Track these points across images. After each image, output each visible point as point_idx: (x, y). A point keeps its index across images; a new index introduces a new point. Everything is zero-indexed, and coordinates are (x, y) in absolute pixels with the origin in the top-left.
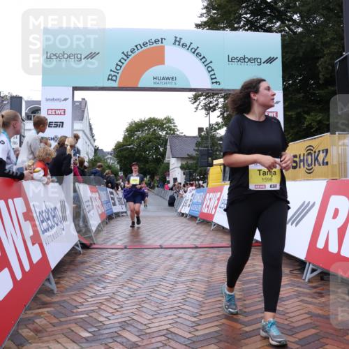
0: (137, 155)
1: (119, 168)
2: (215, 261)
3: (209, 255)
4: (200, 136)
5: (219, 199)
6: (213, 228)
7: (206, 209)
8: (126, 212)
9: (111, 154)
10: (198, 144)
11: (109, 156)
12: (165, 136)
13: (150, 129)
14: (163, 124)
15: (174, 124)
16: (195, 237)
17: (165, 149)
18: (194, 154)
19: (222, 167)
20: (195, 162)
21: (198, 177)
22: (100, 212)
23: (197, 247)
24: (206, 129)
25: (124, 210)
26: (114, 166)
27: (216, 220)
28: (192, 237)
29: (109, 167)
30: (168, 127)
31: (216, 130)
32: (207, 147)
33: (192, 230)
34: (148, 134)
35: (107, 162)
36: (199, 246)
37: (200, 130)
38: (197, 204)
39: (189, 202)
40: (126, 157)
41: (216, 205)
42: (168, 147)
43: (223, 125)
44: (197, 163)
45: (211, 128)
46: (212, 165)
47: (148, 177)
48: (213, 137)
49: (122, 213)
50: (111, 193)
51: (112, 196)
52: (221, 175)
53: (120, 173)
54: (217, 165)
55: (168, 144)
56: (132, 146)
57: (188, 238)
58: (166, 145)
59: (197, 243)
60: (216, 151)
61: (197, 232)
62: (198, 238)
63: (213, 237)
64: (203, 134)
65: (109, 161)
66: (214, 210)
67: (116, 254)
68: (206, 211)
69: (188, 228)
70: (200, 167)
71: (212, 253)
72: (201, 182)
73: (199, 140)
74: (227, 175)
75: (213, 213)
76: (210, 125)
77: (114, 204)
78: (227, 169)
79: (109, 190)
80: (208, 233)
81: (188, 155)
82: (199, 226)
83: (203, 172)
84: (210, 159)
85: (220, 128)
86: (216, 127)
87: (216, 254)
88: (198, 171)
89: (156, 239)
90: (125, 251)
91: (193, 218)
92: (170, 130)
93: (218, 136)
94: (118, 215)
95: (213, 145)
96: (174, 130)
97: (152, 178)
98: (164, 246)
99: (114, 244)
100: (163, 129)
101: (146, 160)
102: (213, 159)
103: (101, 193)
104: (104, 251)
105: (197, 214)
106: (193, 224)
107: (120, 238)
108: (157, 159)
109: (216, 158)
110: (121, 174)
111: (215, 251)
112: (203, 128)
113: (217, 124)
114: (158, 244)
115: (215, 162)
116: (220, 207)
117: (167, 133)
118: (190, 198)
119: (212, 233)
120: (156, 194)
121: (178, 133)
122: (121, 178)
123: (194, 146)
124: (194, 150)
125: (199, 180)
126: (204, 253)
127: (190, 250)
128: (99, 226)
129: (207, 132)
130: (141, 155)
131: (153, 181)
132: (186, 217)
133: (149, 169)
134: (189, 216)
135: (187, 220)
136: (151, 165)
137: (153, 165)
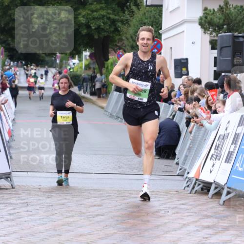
39: (228, 146)
47: (86, 54)
97: (101, 59)
118: (232, 131)
120: (111, 116)
131: (104, 70)
132: (218, 194)
133: (88, 26)
134: (228, 193)
135: (222, 208)
136: (96, 11)
137: (103, 13)
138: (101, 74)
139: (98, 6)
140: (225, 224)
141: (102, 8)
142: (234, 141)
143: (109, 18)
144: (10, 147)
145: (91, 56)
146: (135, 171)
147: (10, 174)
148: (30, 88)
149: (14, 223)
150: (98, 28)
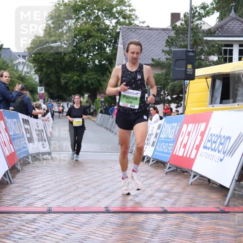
0: (67, 58)
1: (37, 80)
2: (195, 234)
3: (184, 225)
4: (174, 27)
5: (203, 134)
6: (192, 180)
7: (182, 150)
8: (49, 154)
9: (24, 57)
10: (170, 42)
11: (21, 60)
12: (115, 27)
13: (90, 15)
14: (112, 7)
15: (129, 6)
16: (161, 195)
17: (115, 49)
18: (163, 58)
19: (210, 80)
20: (164, 71)
21: (169, 98)
22: (8, 154)
23: (165, 212)
24: (185, 16)
25: (47, 149)
26: (31, 78)
27: (197, 168)
28: (158, 194)
29: (22, 79)
30: (120, 12)
31: (201, 17)
32: (186, 47)
33: (158, 184)
34: (86, 23)
35: (17, 71)
36: (169, 210)
37: (175, 17)
38: (167, 141)
39: (152, 139)
40: (49, 63)
41: (197, 143)
42: (120, 46)
43: (214, 9)
44: (167, 74)
45: (193, 14)
46: (192, 77)
47: (86, 96)
48: (196, 30)
49: (44, 154)
50: (26, 122)
51: (27, 126)
52: (207, 94)
53: (39, 88)
54: (200, 77)
55: (120, 40)
56: (58, 44)
57: (151, 196)
58: (116, 42)
59: (167, 205)
60: (201, 54)
61: (165, 187)
62: (167, 197)
63: (192, 196)
64: (178, 24)
65: (20, 68)
66: (194, 151)
67: (34, 221)
68: (181, 154)
69: (151, 181)
70: (173, 80)
71: (191, 222)
72: (173, 106)
73: (172, 34)
74: (218, 94)
75: (192, 157)
76: (191, 9)
77: (30, 140)
78: (219, 84)
79: (22, 116)
80: (184, 189)
81: (153, 60)
82: (169, 177)
83: (177, 89)
84: (190, 66)
85: (208, 14)
86: (202, 11)
87: (196, 223)
88: (169, 87)
89: (99, 197)
90: (48, 216)
91: (159, 164)
92: (124, 18)
93: (205, 27)
94: (36, 157)
95: (195, 43)
96: (130, 17)
97: (93, 97)
98: (111, 209)
99: (29, 205)
100: (112, 15)
101: (83, 68)
102: (194, 68)
103: (9, 120)
104: (14, 216)
105: (165, 158)
106: (159, 173)
107: (41, 196)
108: (101, 65)
109: (200, 66)
110: (41, 90)
111: (195, 218)
112: (179, 14)
113: (204, 7)
114: (102, 206)
115: (199, 72)
116: (205, 147)
117: (118, 23)
118: (155, 131)
119: (189, 189)
120: (98, 125)
121: (136, 22)
122: (41, 97)
123: (163, 45)
124: (163, 51)
125: (170, 102)
126: (177, 221)
127: (155, 216)
128: (5, 175)
129: (186, 22)
130: (75, 59)
131: (95, 103)
132: (148, 161)
133: (87, 82)
134: (153, 161)
135: (150, 168)
136: (91, 75)
137: (94, 76)
138: (93, 105)
139: (92, 73)
140: (151, 175)
141: (94, 74)
142: (156, 137)
143: (97, 79)
144: (50, 140)
145: (88, 97)
146: (109, 151)
147: (50, 152)
148: (59, 112)
149: (52, 175)
150: (92, 84)
